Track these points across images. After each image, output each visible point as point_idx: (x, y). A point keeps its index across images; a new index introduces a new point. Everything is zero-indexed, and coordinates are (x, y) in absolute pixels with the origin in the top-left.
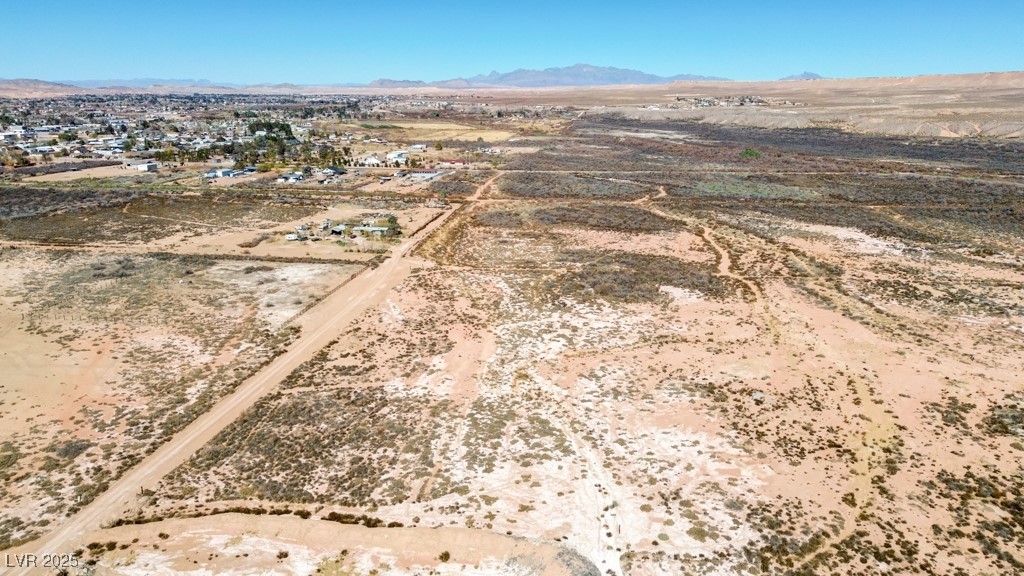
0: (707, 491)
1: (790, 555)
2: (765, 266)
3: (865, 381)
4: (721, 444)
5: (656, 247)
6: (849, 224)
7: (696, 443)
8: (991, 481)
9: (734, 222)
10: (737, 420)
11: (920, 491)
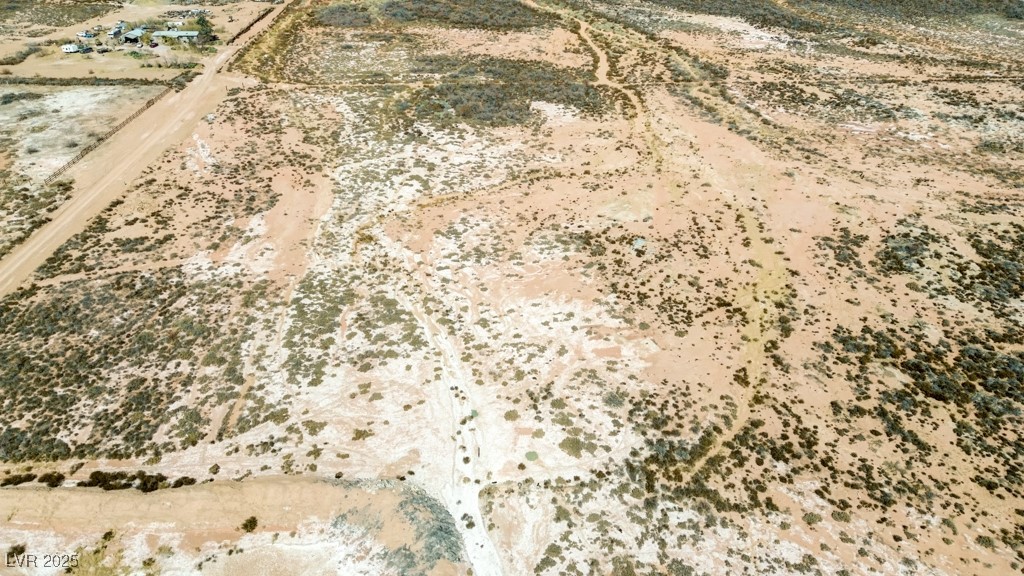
0: (583, 383)
1: (679, 464)
2: (646, 69)
3: (754, 214)
4: (599, 315)
5: (528, 49)
6: (733, 13)
7: (571, 315)
8: (888, 335)
9: (613, 13)
10: (614, 280)
11: (815, 356)
